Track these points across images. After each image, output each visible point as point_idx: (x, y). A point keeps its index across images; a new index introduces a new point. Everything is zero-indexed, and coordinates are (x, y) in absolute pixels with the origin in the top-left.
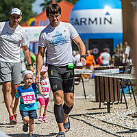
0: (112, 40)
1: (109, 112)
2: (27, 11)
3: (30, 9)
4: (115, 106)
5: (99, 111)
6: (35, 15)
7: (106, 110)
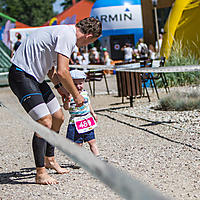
0: (133, 35)
1: (132, 106)
2: (48, 11)
3: (51, 9)
4: (138, 100)
5: (122, 105)
6: (56, 15)
7: (129, 105)
